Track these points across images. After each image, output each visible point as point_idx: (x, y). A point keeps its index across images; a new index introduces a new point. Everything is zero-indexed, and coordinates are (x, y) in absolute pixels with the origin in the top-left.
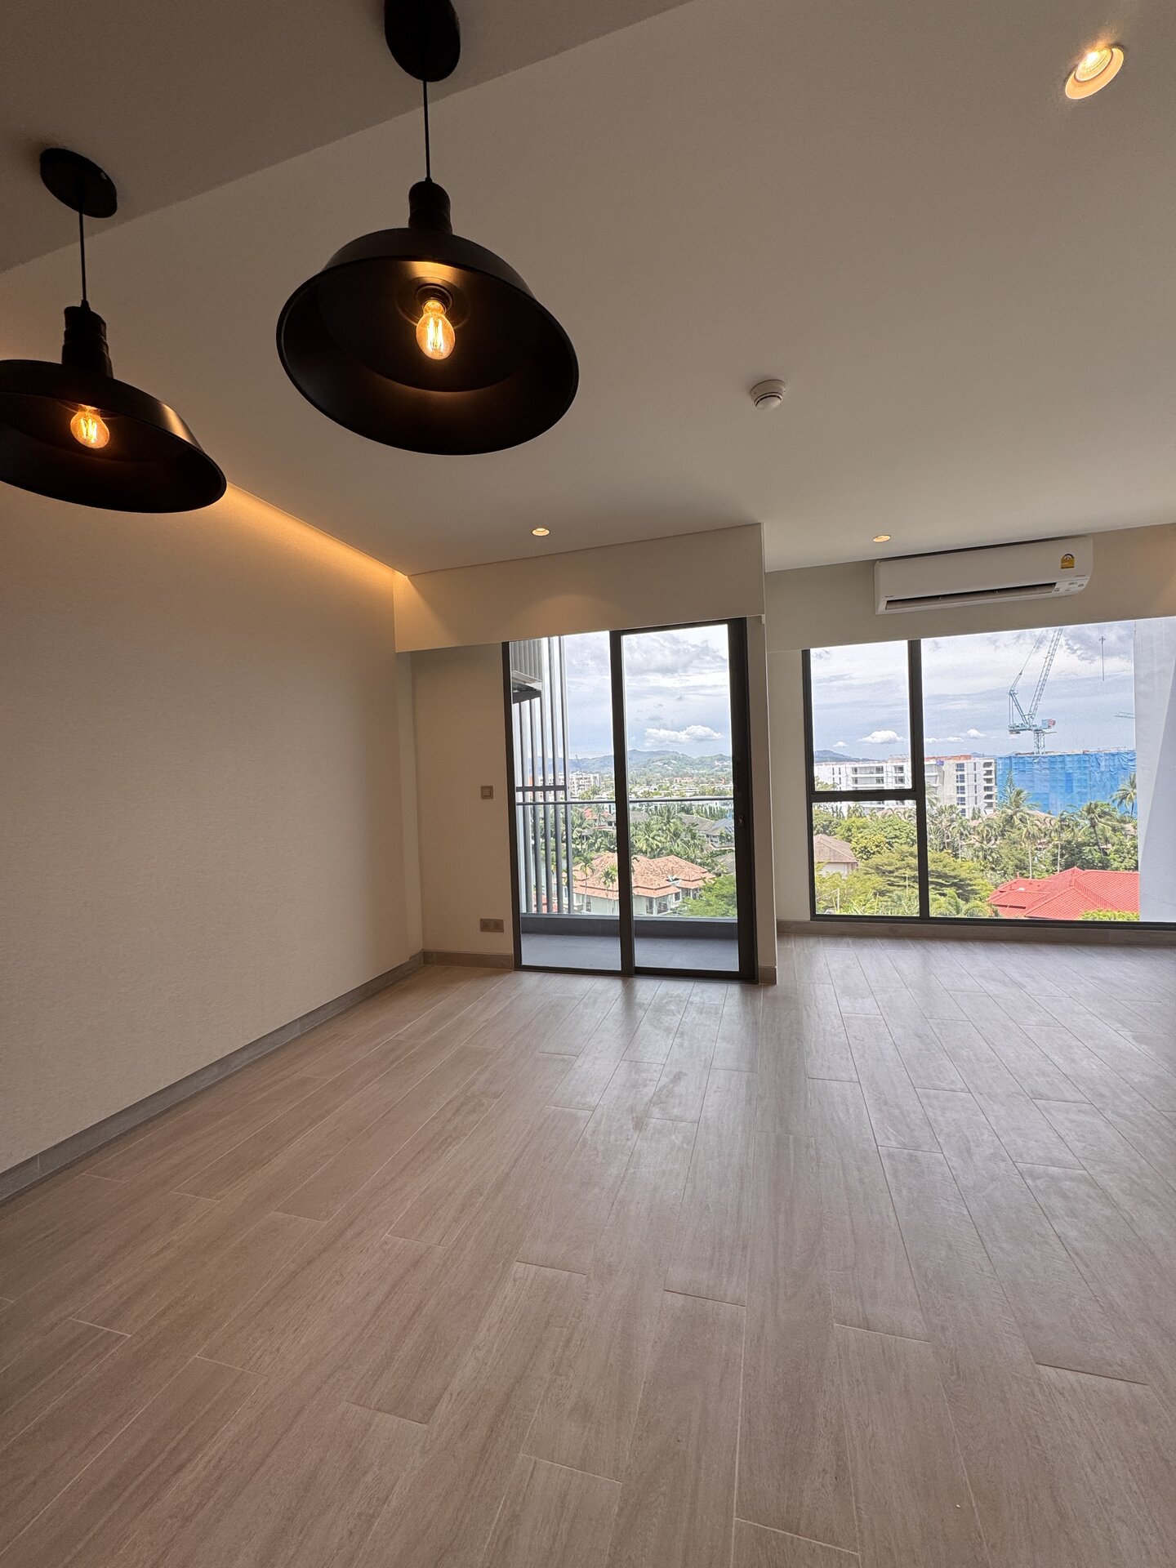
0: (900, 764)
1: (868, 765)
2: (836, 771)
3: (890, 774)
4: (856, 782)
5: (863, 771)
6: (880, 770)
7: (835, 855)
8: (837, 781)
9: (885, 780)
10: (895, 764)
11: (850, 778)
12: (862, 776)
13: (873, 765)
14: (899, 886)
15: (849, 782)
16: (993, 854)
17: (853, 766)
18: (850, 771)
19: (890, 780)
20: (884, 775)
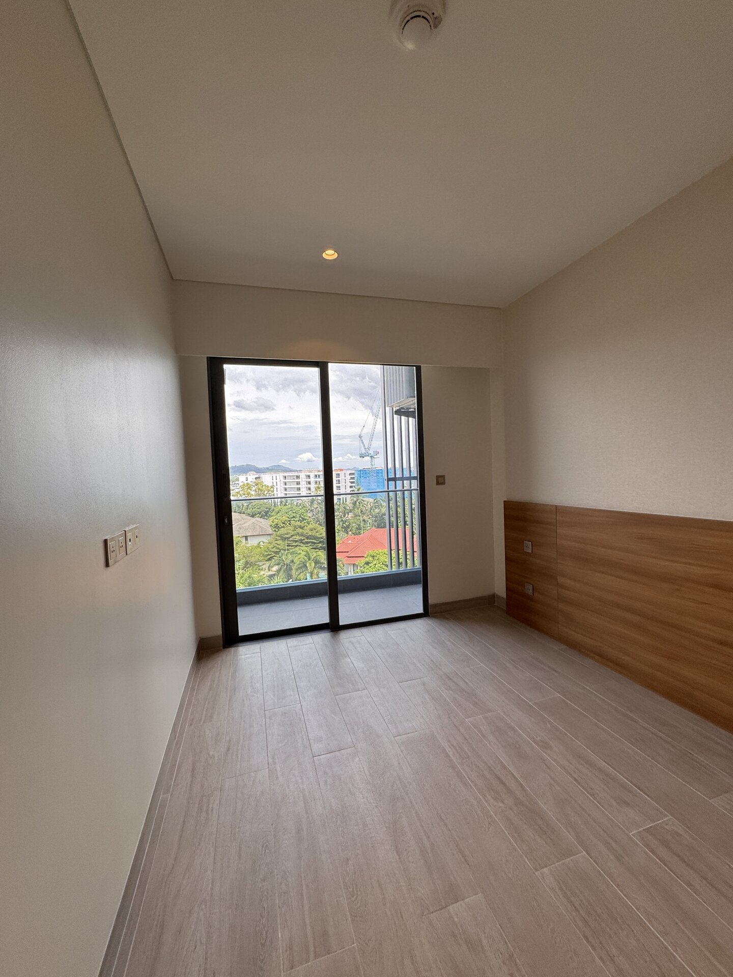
0: (308, 474)
1: (291, 475)
2: (274, 478)
3: (303, 480)
4: (286, 484)
5: (289, 478)
6: (298, 477)
7: (262, 530)
8: (275, 484)
9: (301, 483)
10: (306, 474)
11: (282, 482)
12: (289, 481)
13: (294, 474)
14: (293, 546)
15: (282, 485)
16: (346, 523)
17: (283, 475)
18: (282, 478)
19: (303, 483)
20: (300, 480)
